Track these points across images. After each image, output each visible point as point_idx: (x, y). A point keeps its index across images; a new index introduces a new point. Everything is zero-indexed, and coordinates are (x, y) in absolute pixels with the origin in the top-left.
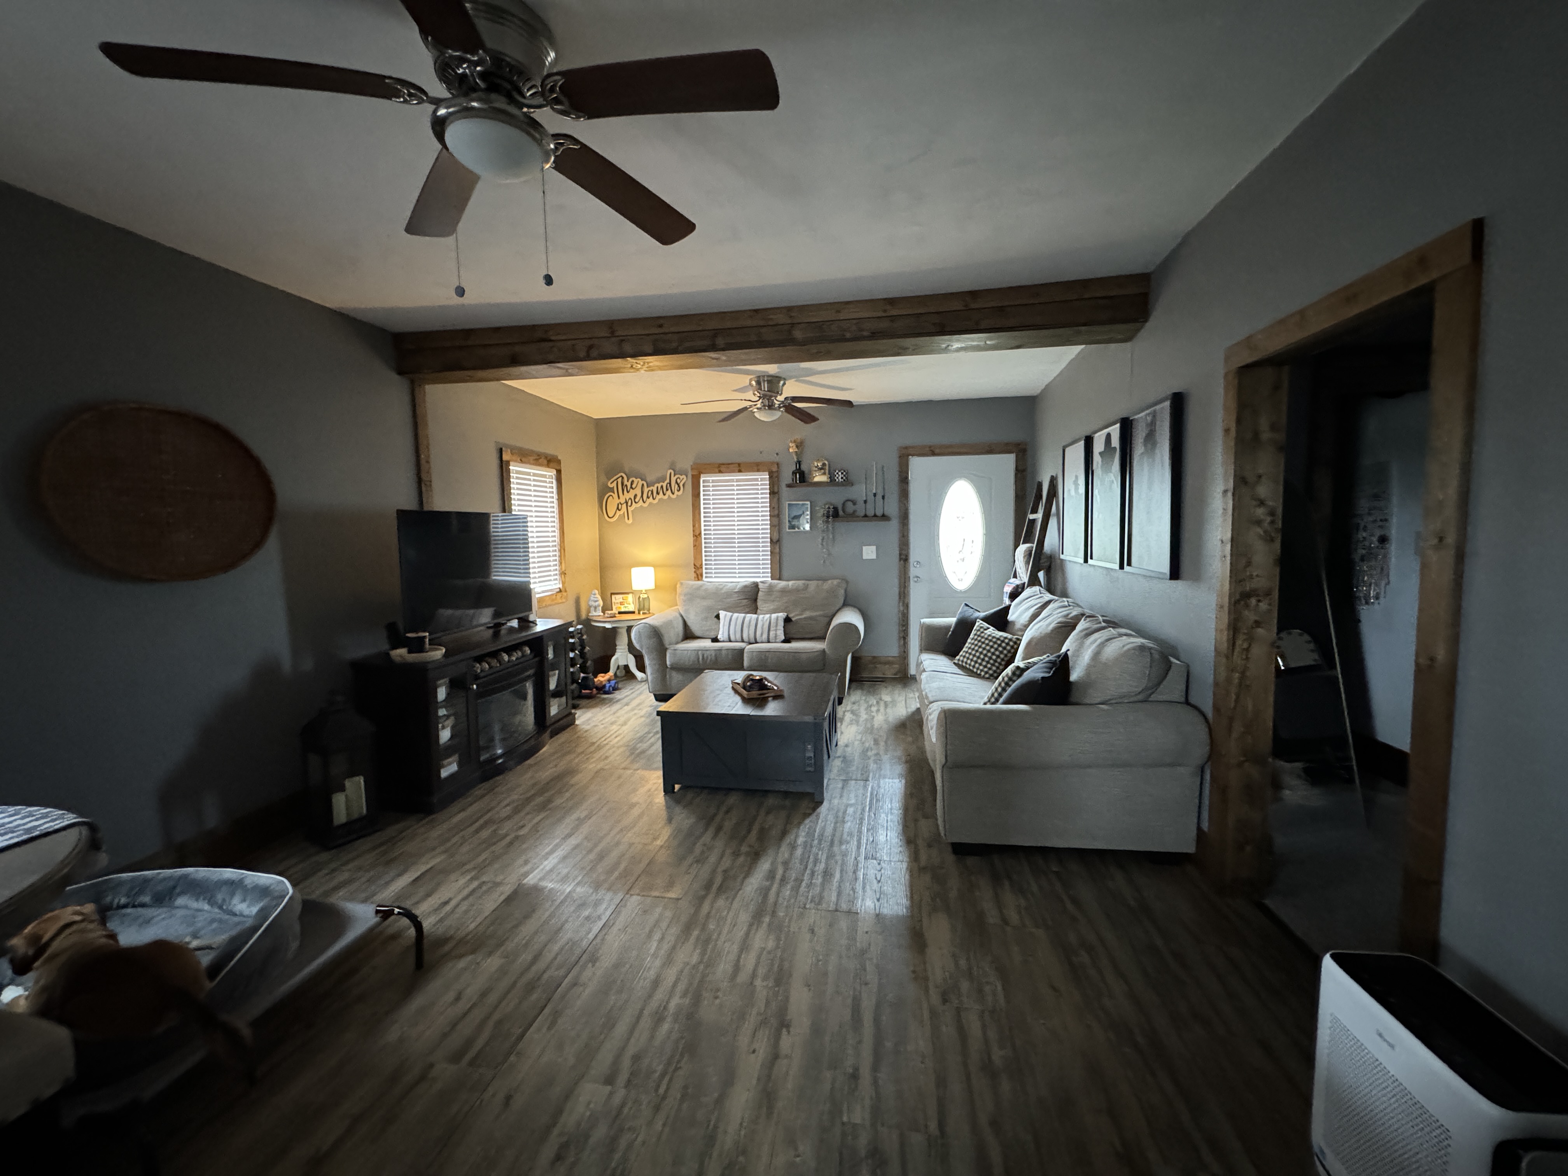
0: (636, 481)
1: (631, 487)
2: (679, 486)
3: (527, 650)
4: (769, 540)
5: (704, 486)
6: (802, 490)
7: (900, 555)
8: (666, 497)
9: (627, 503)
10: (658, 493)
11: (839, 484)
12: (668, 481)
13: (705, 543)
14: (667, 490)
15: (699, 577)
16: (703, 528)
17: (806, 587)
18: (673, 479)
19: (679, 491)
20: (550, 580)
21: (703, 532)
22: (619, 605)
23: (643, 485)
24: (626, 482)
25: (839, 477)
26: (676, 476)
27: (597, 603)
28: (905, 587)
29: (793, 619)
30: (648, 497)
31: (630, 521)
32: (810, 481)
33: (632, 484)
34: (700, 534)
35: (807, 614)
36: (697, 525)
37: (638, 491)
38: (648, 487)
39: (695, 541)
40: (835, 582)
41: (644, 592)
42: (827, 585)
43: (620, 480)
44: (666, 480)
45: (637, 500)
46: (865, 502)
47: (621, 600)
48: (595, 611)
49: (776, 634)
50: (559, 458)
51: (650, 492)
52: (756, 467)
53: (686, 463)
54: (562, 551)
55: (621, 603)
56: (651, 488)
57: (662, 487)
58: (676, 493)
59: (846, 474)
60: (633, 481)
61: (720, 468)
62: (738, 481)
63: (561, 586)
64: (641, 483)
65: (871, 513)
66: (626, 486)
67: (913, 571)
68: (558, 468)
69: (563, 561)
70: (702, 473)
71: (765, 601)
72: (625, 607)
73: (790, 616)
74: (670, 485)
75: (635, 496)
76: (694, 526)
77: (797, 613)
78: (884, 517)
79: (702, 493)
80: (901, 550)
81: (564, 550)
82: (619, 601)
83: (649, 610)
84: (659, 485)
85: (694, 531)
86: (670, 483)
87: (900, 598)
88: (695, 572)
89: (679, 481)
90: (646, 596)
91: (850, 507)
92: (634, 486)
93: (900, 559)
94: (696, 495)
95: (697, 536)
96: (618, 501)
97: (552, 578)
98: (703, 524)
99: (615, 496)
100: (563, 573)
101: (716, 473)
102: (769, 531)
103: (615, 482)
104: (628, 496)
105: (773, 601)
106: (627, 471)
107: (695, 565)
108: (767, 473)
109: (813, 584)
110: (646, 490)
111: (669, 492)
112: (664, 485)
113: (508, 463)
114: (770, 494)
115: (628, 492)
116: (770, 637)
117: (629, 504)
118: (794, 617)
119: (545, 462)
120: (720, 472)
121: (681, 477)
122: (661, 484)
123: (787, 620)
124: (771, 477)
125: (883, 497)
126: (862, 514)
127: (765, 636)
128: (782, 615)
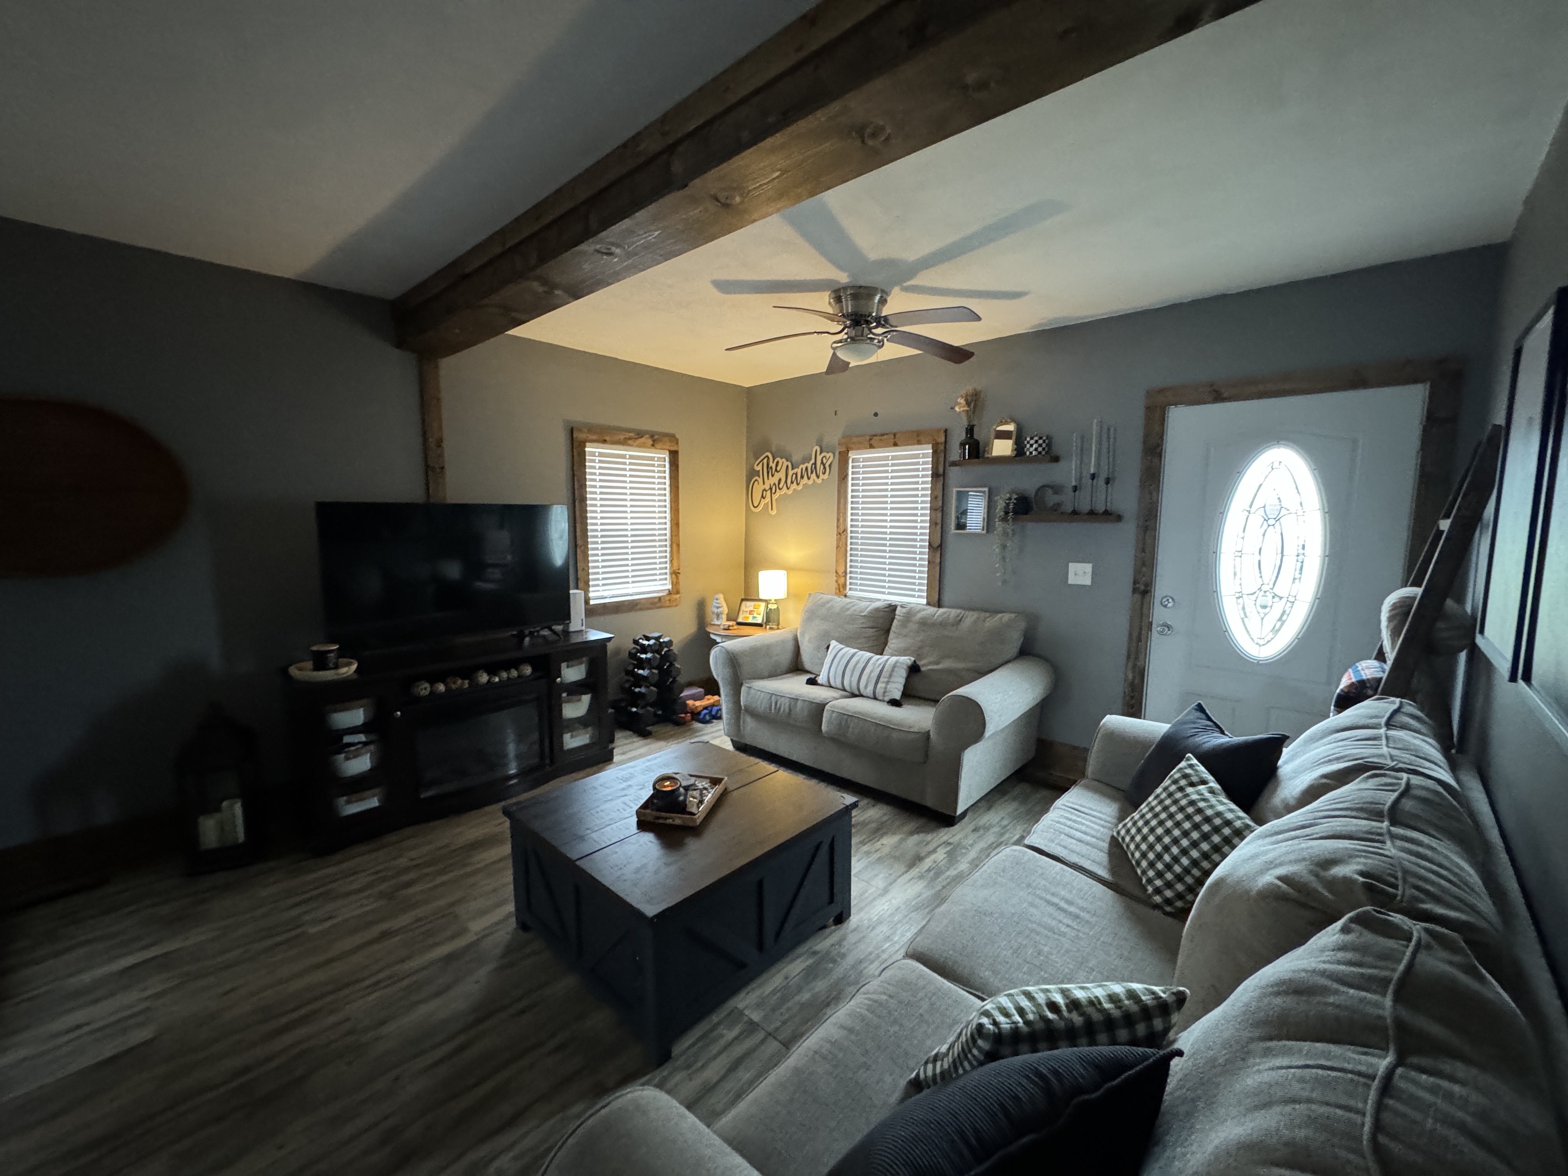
0: (781, 461)
1: (776, 470)
2: (825, 468)
3: (528, 670)
4: (928, 544)
5: (853, 467)
6: (977, 470)
7: (1135, 582)
8: (810, 482)
9: (771, 489)
10: (802, 477)
11: (1032, 460)
12: (813, 461)
13: (851, 544)
14: (812, 473)
15: (841, 589)
16: (849, 523)
17: (959, 621)
18: (819, 458)
19: (824, 473)
20: (655, 580)
21: (849, 529)
22: (748, 615)
23: (787, 467)
24: (771, 464)
25: (1031, 449)
26: (823, 454)
27: (720, 610)
28: (1139, 640)
29: (923, 669)
30: (792, 482)
31: (774, 512)
32: (986, 455)
33: (777, 465)
34: (845, 530)
35: (946, 664)
36: (841, 519)
37: (782, 475)
38: (793, 469)
39: (838, 540)
40: (1006, 617)
41: (773, 601)
42: (992, 622)
43: (765, 461)
44: (811, 459)
45: (781, 486)
46: (1075, 489)
47: (752, 609)
48: (718, 619)
49: (885, 688)
50: (677, 436)
51: (794, 476)
52: (916, 437)
53: (834, 437)
54: (675, 546)
55: (751, 612)
56: (795, 471)
57: (807, 468)
58: (822, 476)
59: (1049, 442)
60: (778, 462)
61: (873, 441)
62: (894, 458)
63: (669, 587)
64: (786, 463)
65: (1085, 507)
66: (771, 468)
67: (1159, 615)
68: (672, 449)
69: (675, 558)
70: (852, 449)
71: (898, 635)
72: (754, 618)
73: (920, 663)
74: (815, 467)
75: (780, 480)
76: (838, 520)
77: (932, 659)
78: (1110, 516)
79: (850, 476)
80: (1137, 572)
81: (678, 545)
82: (748, 609)
83: (778, 625)
84: (804, 466)
85: (838, 527)
86: (815, 464)
87: (1129, 657)
88: (837, 581)
89: (825, 461)
90: (775, 606)
91: (1051, 499)
92: (778, 469)
93: (1135, 590)
94: (843, 477)
95: (842, 533)
96: (763, 487)
97: (658, 577)
98: (849, 518)
99: (760, 480)
100: (675, 573)
101: (866, 448)
102: (928, 531)
103: (761, 463)
104: (774, 480)
105: (905, 636)
106: (774, 450)
107: (836, 572)
108: (930, 446)
109: (971, 617)
110: (791, 472)
111: (814, 476)
112: (809, 465)
113: (583, 444)
114: (932, 477)
115: (773, 476)
116: (877, 691)
117: (773, 491)
118: (926, 665)
119: (650, 442)
120: (871, 446)
121: (828, 455)
122: (806, 464)
123: (914, 669)
124: (935, 452)
125: (1108, 481)
126: (1070, 510)
127: (870, 689)
128: (907, 660)
